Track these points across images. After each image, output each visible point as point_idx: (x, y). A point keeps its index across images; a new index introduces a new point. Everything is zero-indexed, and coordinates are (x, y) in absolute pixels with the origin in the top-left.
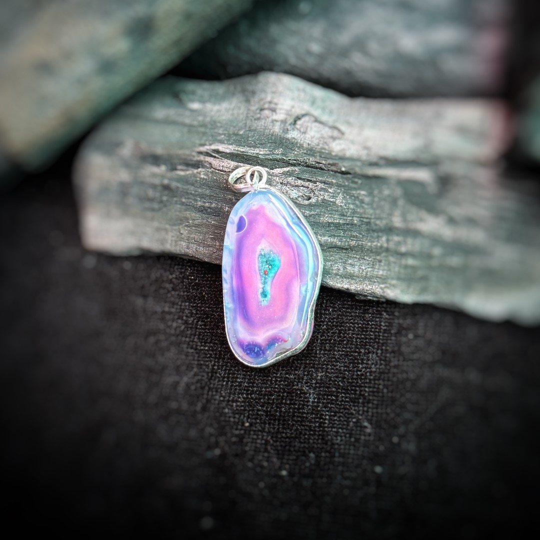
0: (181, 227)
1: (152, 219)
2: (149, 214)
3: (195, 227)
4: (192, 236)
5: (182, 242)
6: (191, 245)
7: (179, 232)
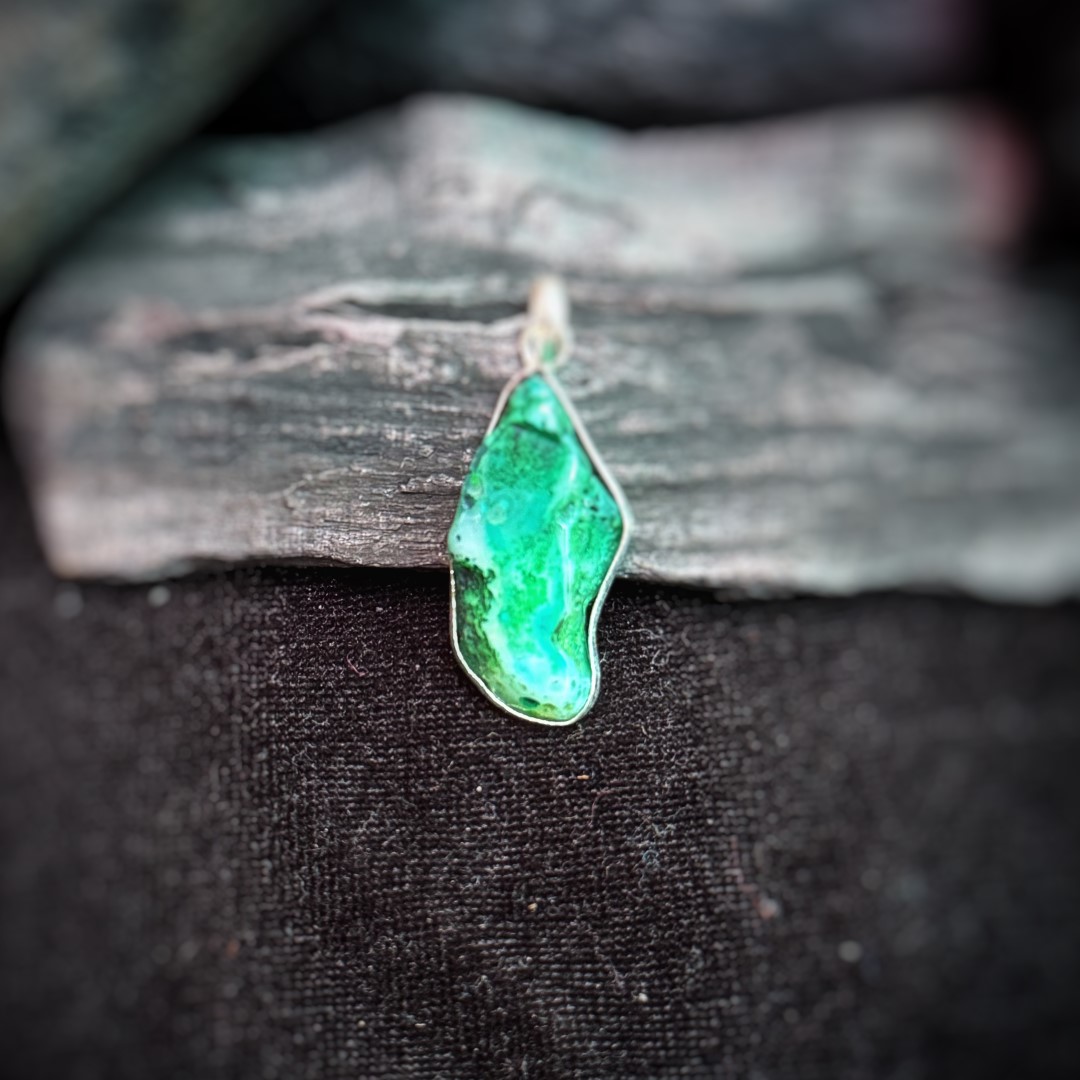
0: (287, 492)
1: (214, 484)
2: (205, 473)
3: (322, 488)
4: (317, 510)
5: (294, 530)
6: (318, 532)
7: (285, 504)
